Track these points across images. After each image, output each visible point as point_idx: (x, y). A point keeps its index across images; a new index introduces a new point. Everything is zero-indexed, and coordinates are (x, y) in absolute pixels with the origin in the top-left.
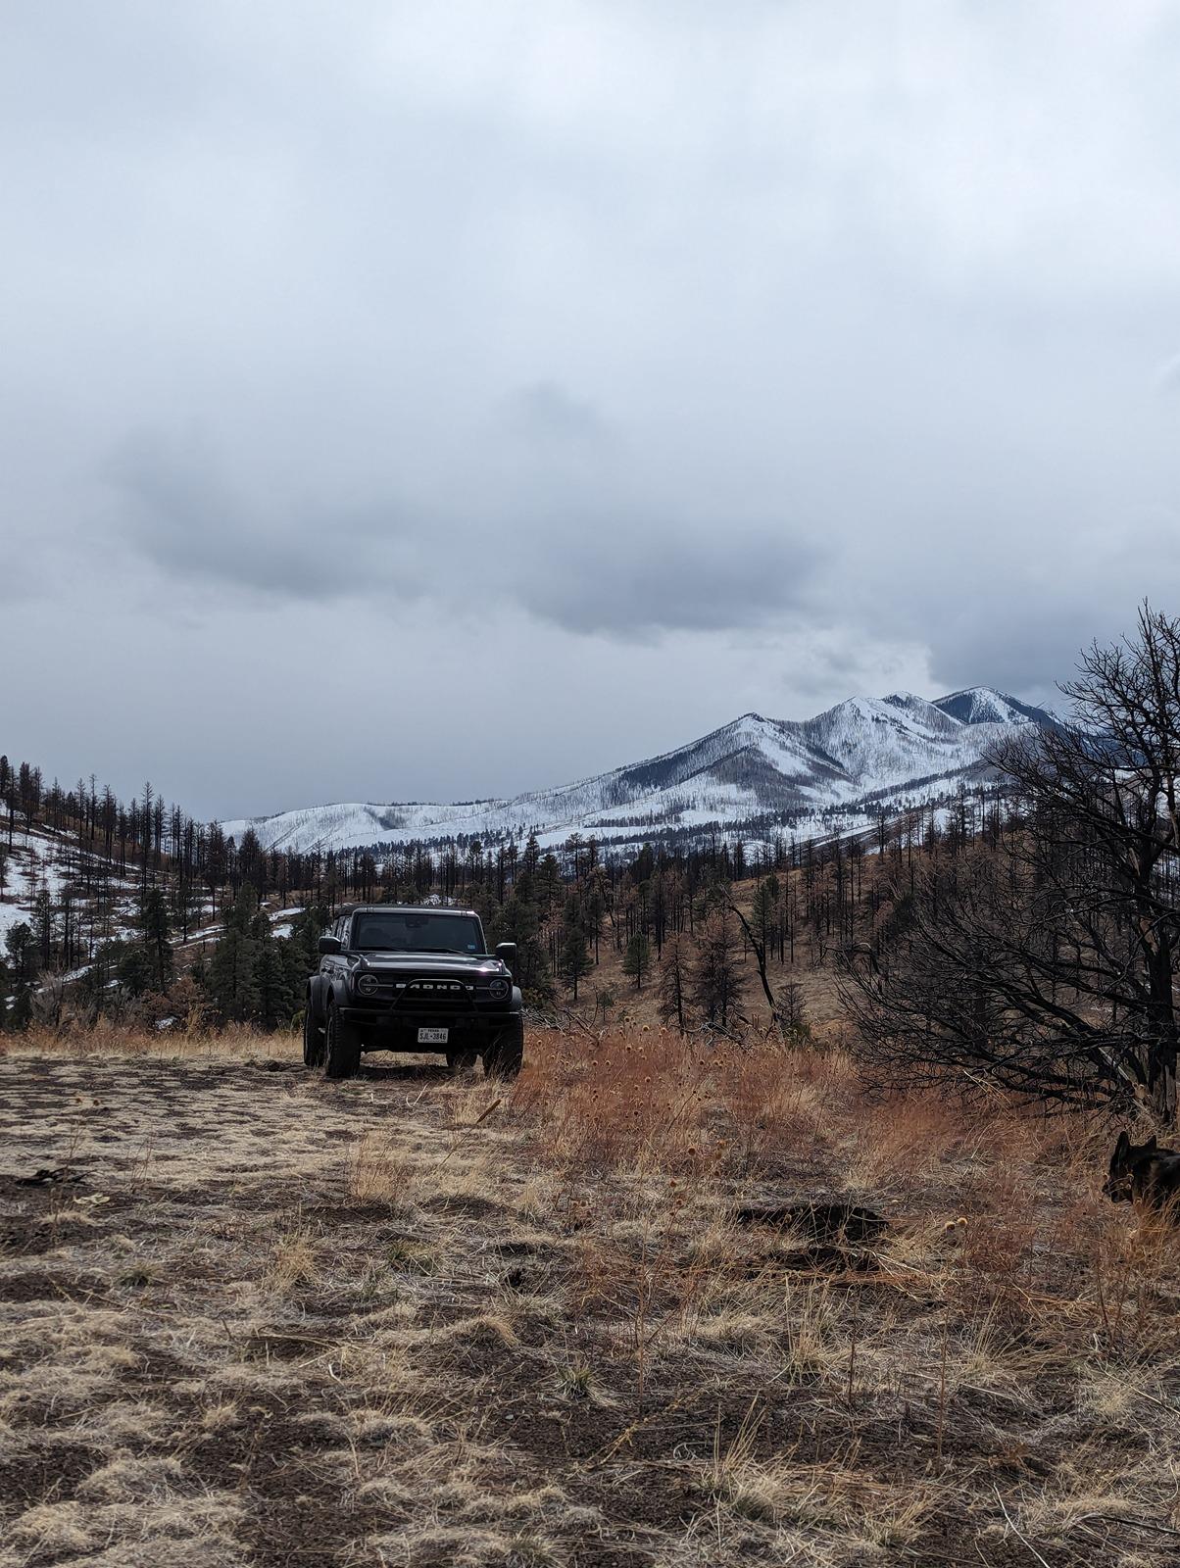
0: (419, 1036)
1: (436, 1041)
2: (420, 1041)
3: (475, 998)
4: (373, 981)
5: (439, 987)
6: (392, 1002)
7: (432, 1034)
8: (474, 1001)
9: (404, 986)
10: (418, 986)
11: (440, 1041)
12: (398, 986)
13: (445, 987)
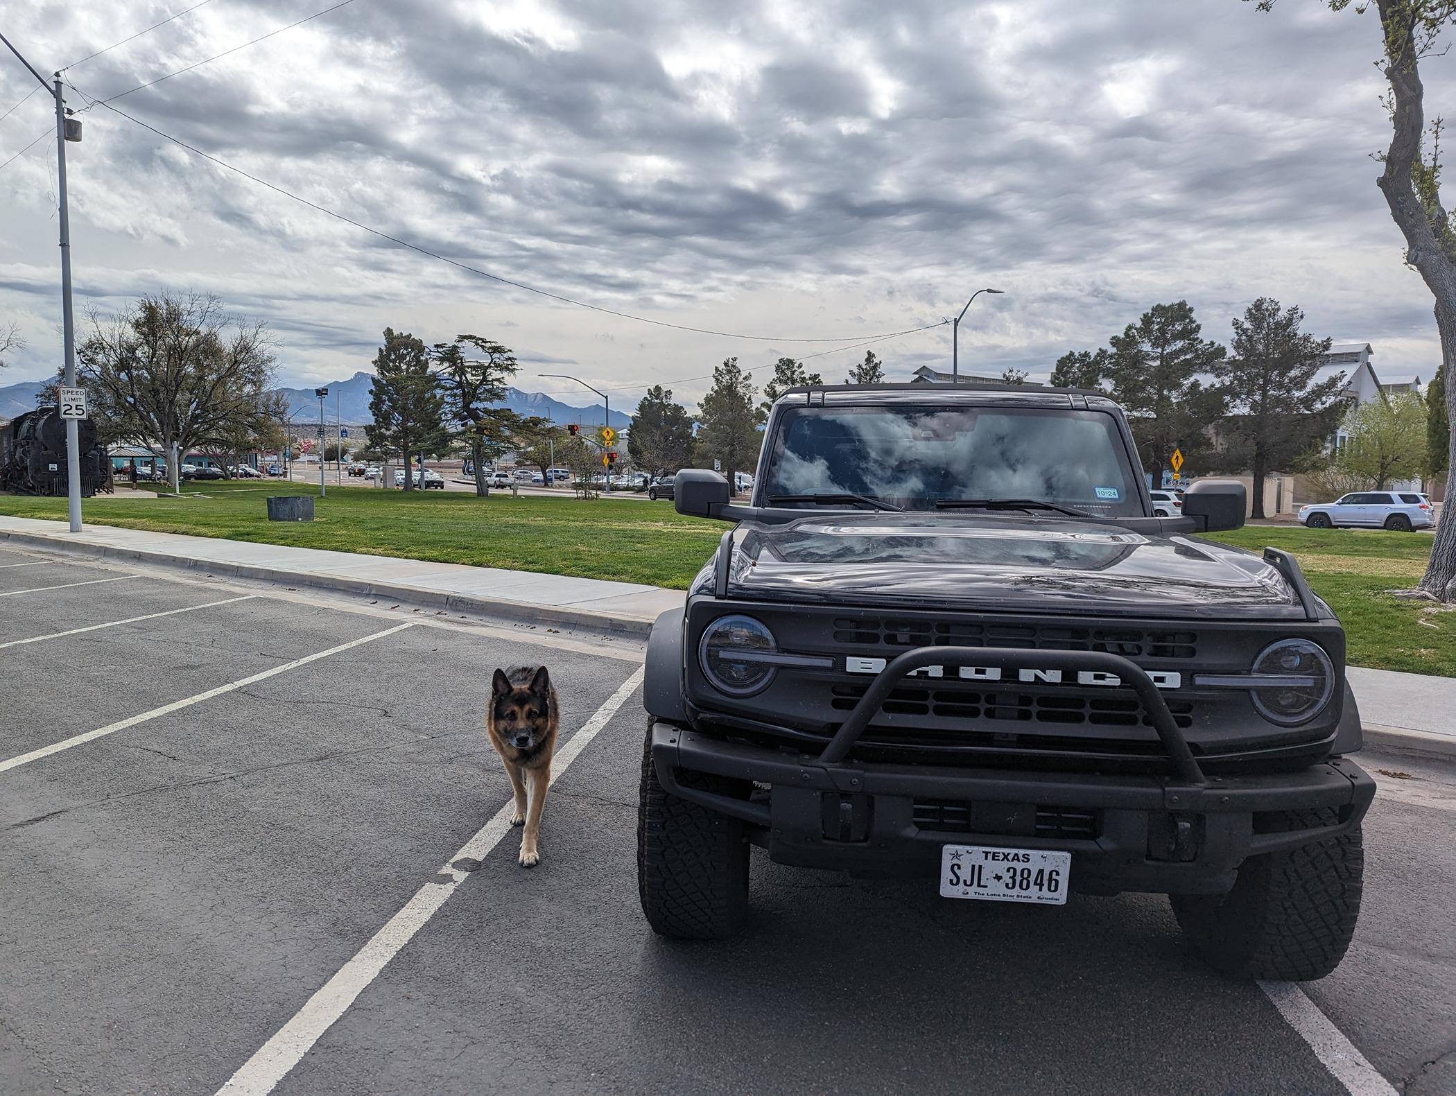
0: (946, 874)
1: (1016, 895)
2: (947, 891)
3: (1185, 723)
4: (757, 641)
5: (1027, 675)
6: (834, 728)
7: (1001, 867)
8: (1188, 735)
9: (877, 665)
10: (936, 671)
11: (1034, 895)
12: (854, 664)
13: (1053, 676)
